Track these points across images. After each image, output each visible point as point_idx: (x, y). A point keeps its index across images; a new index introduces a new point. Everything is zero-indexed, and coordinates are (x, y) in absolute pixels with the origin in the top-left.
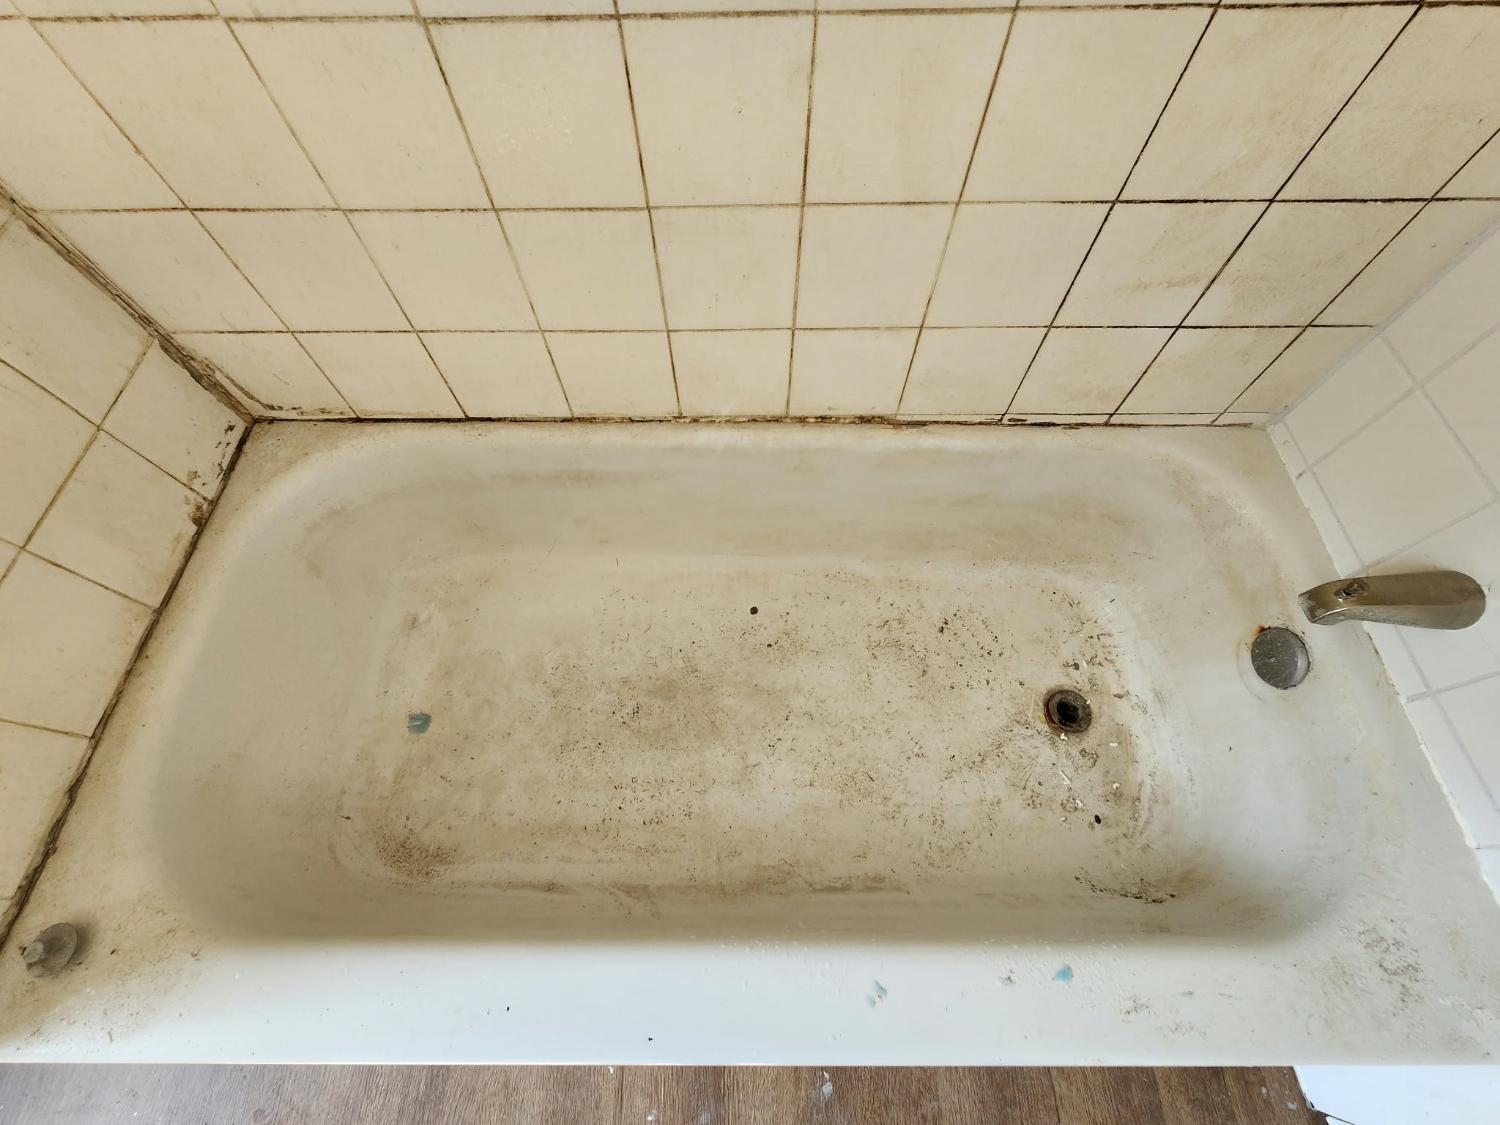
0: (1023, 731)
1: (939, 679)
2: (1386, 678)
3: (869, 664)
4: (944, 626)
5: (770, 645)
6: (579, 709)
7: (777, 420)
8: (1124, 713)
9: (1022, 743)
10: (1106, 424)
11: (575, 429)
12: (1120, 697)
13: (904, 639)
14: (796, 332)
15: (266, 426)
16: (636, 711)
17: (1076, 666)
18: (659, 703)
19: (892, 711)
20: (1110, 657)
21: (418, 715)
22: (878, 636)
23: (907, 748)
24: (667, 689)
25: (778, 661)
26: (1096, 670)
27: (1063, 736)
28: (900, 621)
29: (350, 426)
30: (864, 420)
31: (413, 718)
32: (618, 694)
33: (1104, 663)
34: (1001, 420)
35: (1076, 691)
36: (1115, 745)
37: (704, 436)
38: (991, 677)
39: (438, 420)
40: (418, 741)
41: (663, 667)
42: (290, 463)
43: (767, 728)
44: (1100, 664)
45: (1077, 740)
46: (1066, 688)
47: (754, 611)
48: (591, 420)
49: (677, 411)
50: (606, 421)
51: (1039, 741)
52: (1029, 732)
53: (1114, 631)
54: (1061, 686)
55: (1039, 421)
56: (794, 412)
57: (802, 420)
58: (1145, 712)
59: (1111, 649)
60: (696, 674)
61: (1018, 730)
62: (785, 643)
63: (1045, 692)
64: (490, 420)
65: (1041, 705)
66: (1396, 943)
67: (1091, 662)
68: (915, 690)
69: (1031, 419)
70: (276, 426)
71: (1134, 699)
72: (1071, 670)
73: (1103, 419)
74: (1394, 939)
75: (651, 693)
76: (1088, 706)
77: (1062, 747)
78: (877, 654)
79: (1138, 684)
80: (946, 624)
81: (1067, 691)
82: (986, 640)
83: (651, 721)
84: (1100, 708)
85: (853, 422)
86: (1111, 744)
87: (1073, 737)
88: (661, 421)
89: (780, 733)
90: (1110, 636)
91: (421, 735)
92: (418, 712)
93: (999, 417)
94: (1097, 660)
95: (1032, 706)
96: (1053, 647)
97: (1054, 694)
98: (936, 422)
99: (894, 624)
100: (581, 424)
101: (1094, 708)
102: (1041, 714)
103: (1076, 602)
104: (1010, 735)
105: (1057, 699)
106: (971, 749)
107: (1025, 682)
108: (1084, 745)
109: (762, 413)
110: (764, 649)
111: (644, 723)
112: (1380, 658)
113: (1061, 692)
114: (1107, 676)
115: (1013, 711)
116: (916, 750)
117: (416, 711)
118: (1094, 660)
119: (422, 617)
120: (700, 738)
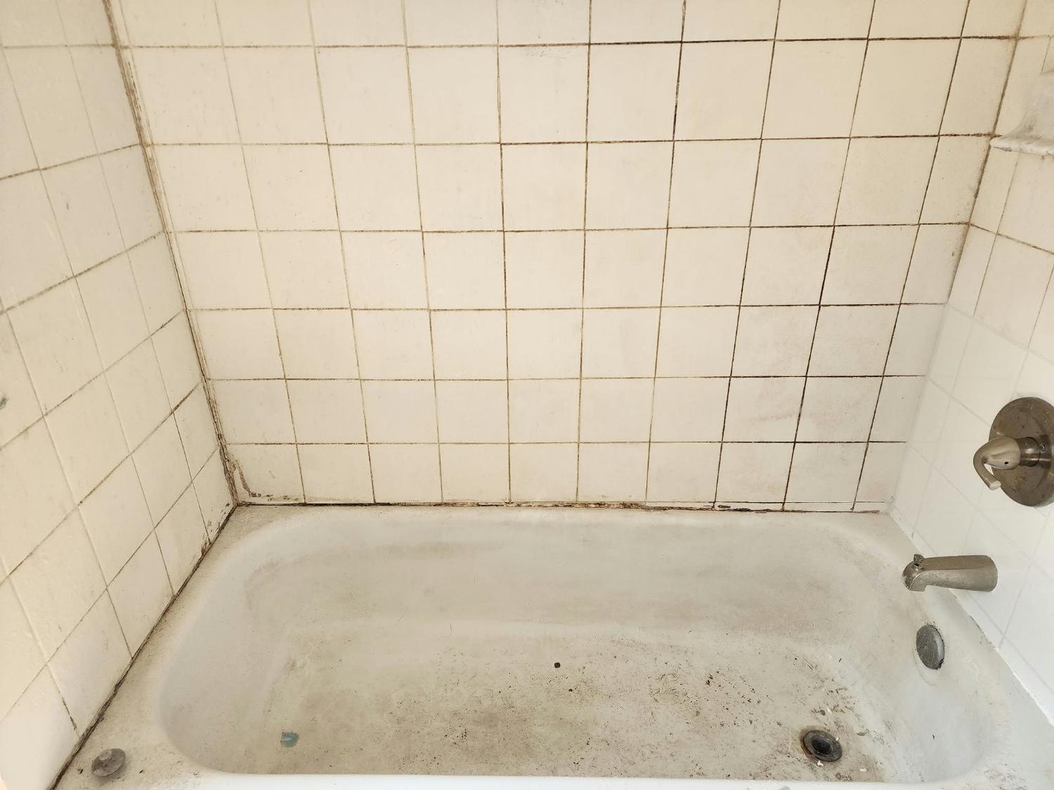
0: (785, 758)
1: (711, 718)
2: (986, 640)
3: (652, 705)
4: (710, 680)
5: (571, 690)
6: (418, 732)
7: (570, 505)
8: (868, 747)
9: (785, 768)
10: (783, 511)
11: (442, 510)
12: (862, 734)
13: (678, 688)
14: (580, 444)
15: (244, 507)
16: (465, 735)
17: (823, 713)
18: (484, 730)
19: (674, 740)
20: (849, 706)
21: (288, 734)
22: (657, 685)
23: (689, 768)
24: (490, 720)
25: (578, 701)
26: (839, 715)
27: (819, 763)
28: (674, 675)
29: (298, 508)
30: (626, 506)
31: (285, 735)
32: (450, 723)
33: (845, 710)
34: (713, 507)
35: (826, 731)
36: (864, 770)
37: (524, 515)
38: (753, 718)
39: (355, 505)
40: (287, 752)
41: (486, 703)
42: (260, 526)
43: (572, 750)
44: (842, 711)
45: (832, 766)
46: (817, 729)
47: (557, 665)
48: (454, 505)
49: (508, 498)
50: (463, 505)
51: (800, 766)
52: (791, 760)
53: (848, 686)
54: (813, 727)
55: (739, 508)
56: (581, 499)
57: (586, 505)
58: (883, 742)
59: (848, 700)
60: (513, 709)
61: (780, 757)
62: (583, 688)
63: (800, 731)
64: (389, 504)
65: (798, 741)
66: (1010, 776)
67: (834, 709)
68: (691, 726)
69: (733, 506)
70: (251, 508)
71: (872, 733)
72: (820, 716)
73: (779, 507)
74: (1008, 774)
75: (476, 722)
76: (837, 742)
77: (820, 771)
78: (658, 698)
79: (873, 722)
80: (712, 678)
81: (818, 731)
82: (747, 692)
83: (476, 743)
84: (848, 743)
85: (619, 508)
86: (861, 770)
87: (829, 765)
88: (497, 506)
89: (583, 753)
90: (846, 689)
91: (290, 748)
92: (289, 732)
93: (712, 504)
94: (839, 708)
95: (791, 741)
96: (802, 699)
97: (808, 733)
98: (672, 508)
99: (670, 678)
100: (446, 507)
101: (843, 743)
102: (799, 747)
103: (814, 666)
104: (774, 761)
105: (811, 735)
106: (743, 770)
107: (781, 722)
108: (838, 770)
109: (561, 500)
110: (567, 693)
111: (470, 743)
112: (980, 630)
113: (814, 732)
114: (849, 719)
115: (775, 744)
116: (697, 770)
117: (287, 730)
118: (836, 709)
119: (299, 664)
120: (516, 756)
